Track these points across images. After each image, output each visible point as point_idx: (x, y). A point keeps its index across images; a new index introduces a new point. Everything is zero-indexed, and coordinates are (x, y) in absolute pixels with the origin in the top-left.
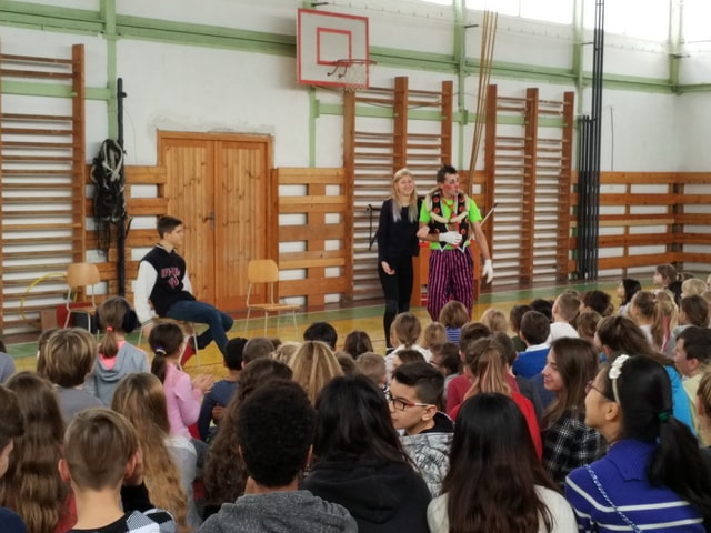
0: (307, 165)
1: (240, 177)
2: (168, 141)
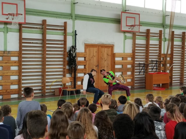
0: (123, 52)
1: (105, 55)
2: (87, 46)
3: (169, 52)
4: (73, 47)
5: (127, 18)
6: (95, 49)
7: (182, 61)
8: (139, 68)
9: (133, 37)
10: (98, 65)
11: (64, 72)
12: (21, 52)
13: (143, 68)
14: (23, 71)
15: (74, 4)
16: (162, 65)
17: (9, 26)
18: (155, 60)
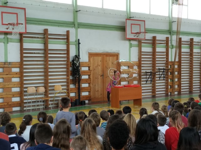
0: (128, 61)
1: (110, 64)
2: (91, 55)
3: (177, 60)
4: (76, 56)
5: (132, 25)
6: (100, 58)
7: (190, 69)
8: (145, 77)
9: (139, 45)
10: (103, 74)
11: (67, 82)
12: (23, 62)
13: (150, 77)
14: (25, 82)
15: (77, 12)
16: (169, 73)
17: (9, 36)
18: (162, 68)
